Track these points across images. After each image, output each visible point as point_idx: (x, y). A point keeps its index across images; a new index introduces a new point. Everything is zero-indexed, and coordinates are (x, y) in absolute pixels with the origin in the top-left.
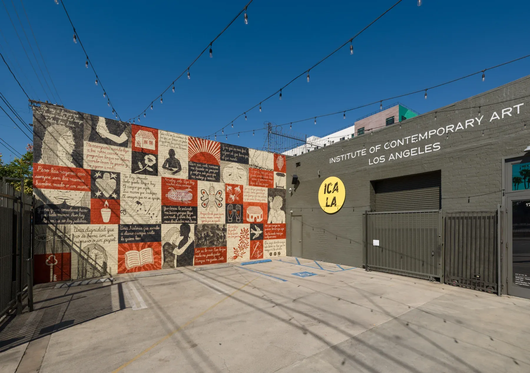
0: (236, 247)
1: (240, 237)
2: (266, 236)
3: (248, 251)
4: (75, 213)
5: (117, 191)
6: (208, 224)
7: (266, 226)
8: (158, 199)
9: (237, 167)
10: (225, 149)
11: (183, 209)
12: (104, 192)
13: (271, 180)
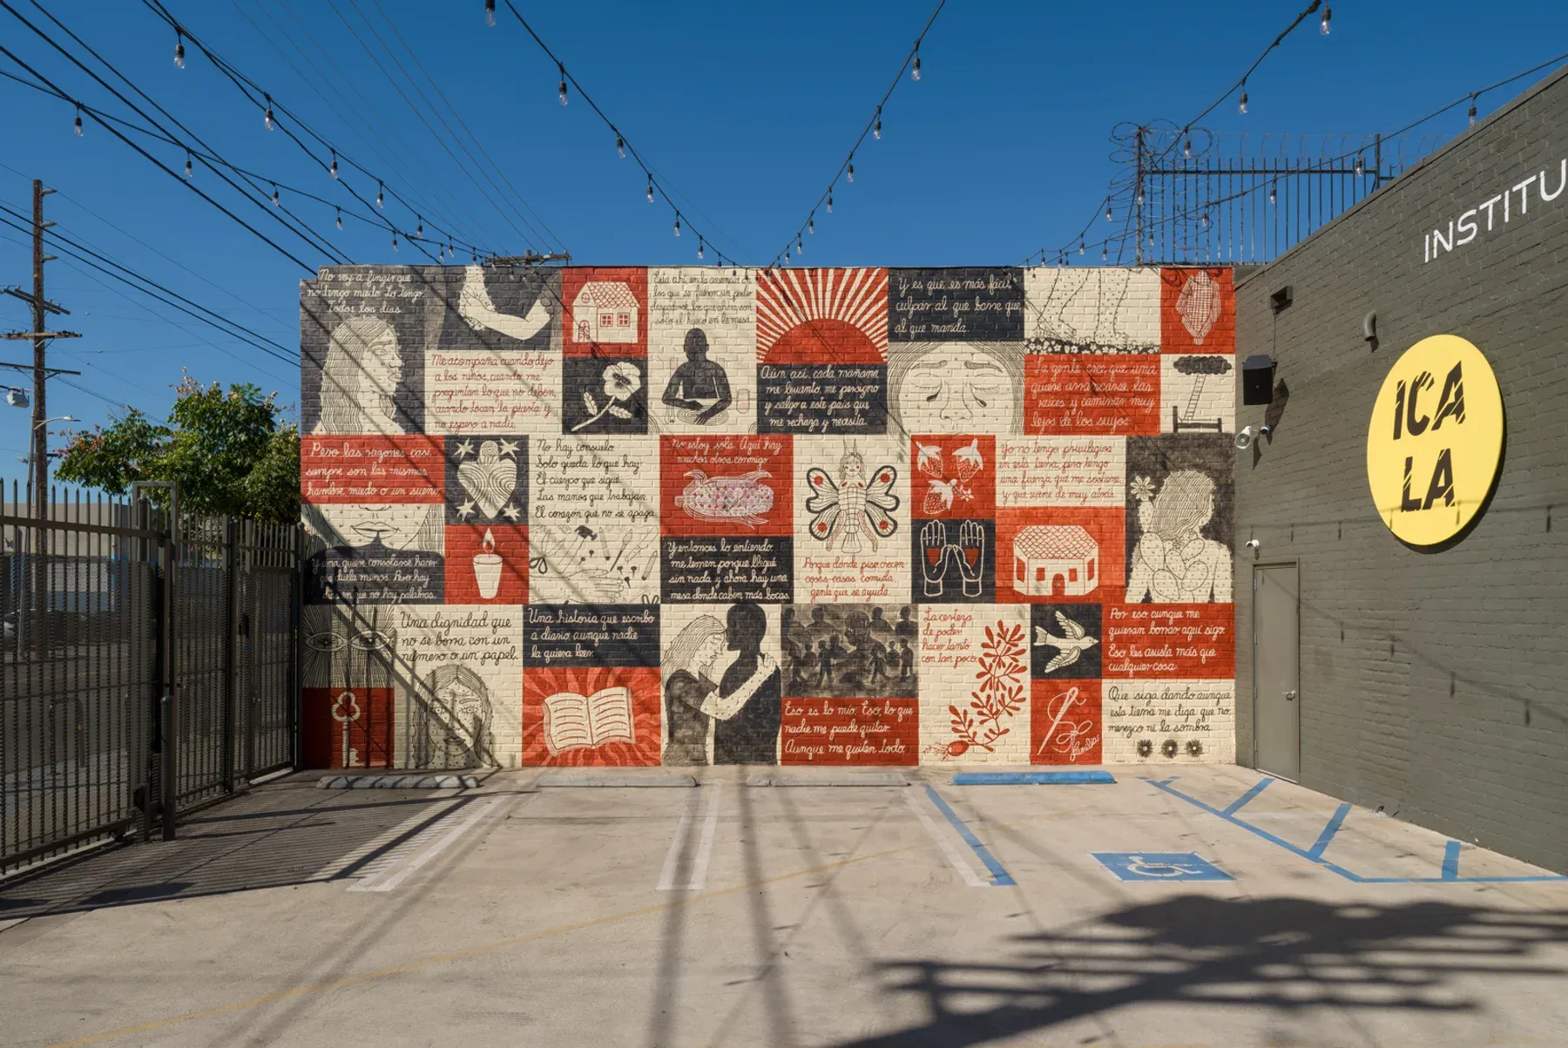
0: (964, 702)
1: (982, 662)
2: (1118, 661)
3: (1019, 725)
4: (406, 571)
5: (519, 498)
6: (837, 606)
7: (1117, 614)
8: (649, 513)
9: (968, 357)
10: (909, 291)
11: (737, 548)
12: (481, 504)
13: (1143, 395)
